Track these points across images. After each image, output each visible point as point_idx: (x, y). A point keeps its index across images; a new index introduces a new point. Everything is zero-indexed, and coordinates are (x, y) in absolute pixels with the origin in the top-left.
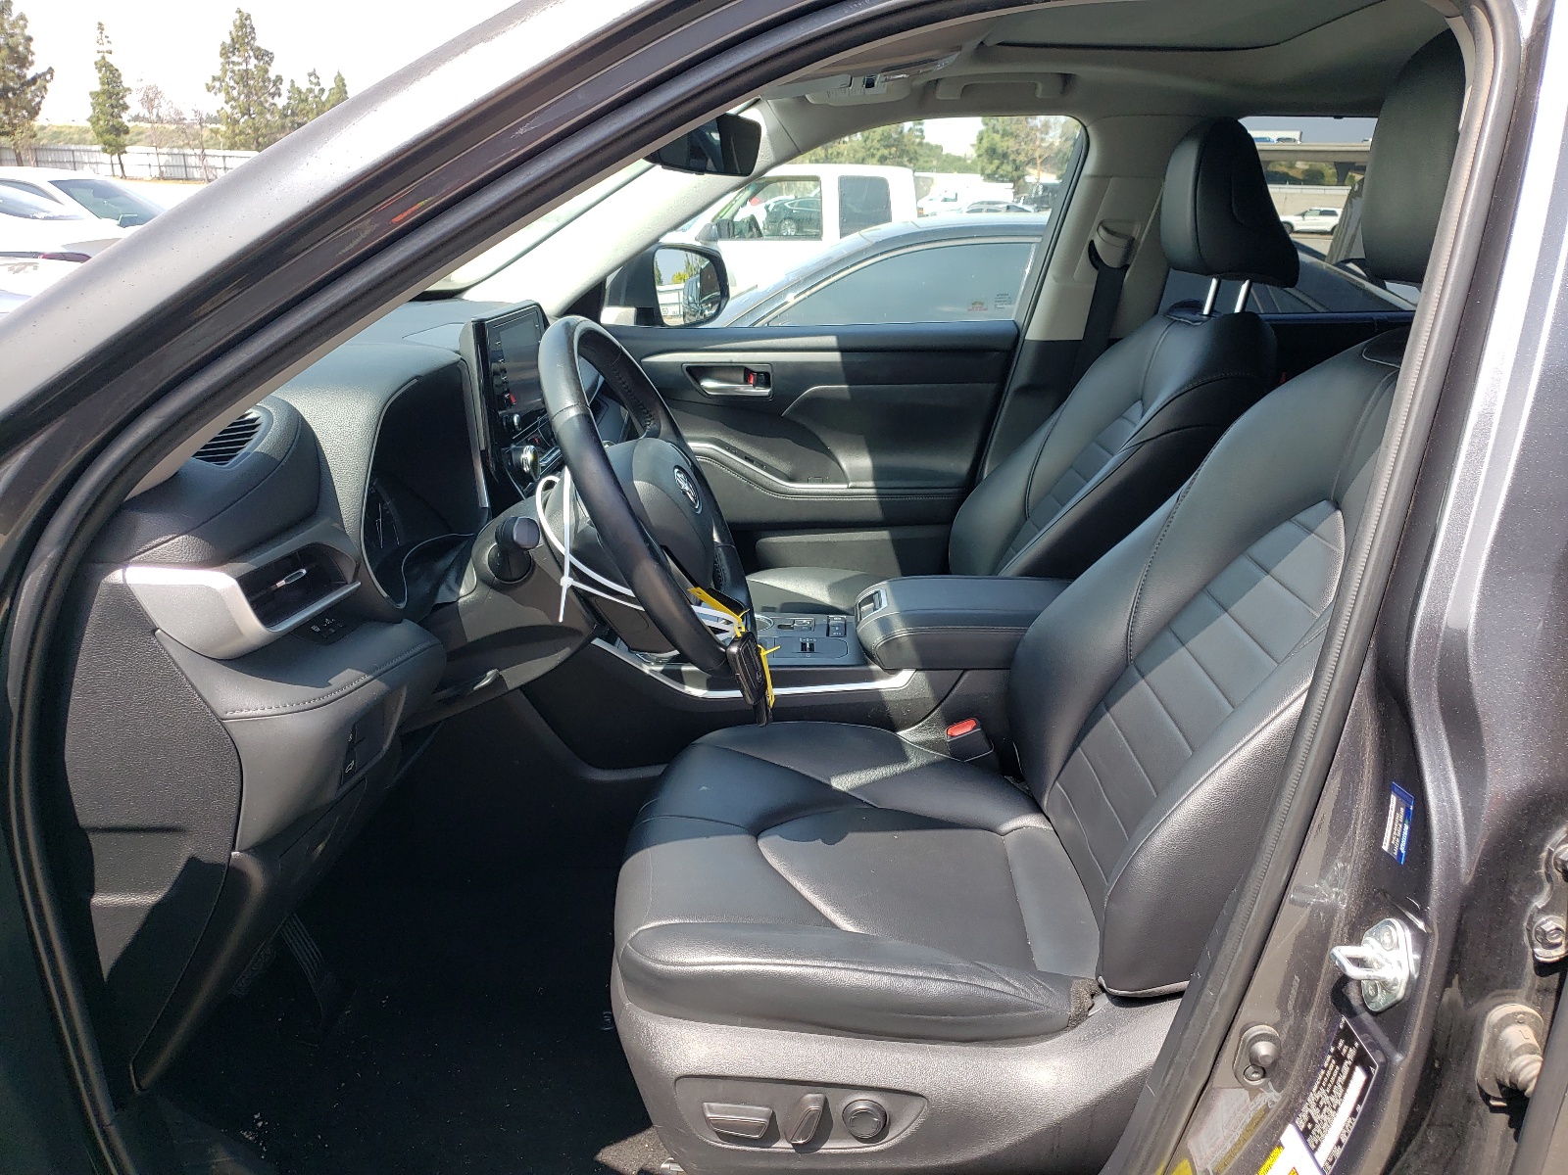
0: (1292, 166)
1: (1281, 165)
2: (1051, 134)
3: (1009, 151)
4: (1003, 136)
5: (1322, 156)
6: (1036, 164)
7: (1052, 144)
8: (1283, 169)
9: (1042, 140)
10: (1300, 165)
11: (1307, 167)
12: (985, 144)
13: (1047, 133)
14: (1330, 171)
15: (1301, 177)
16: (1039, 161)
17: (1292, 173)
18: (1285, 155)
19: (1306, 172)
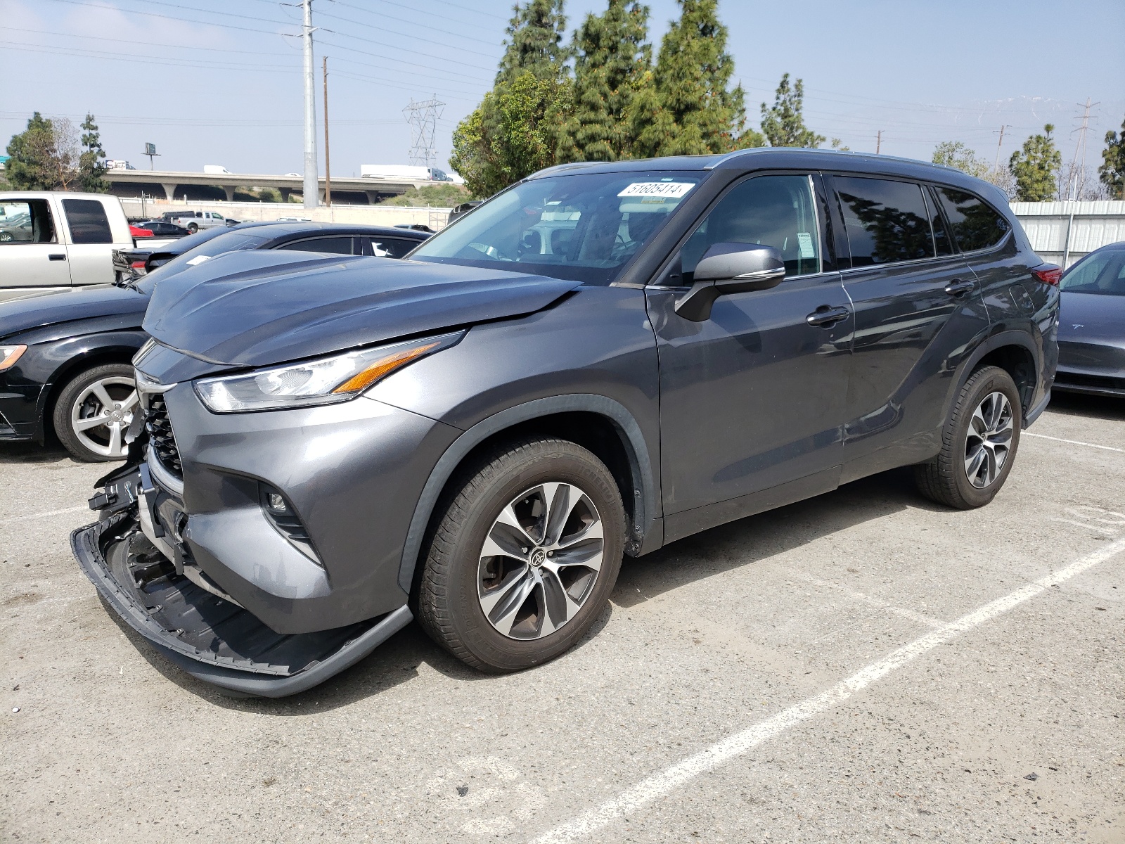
0: (251, 190)
1: (243, 189)
2: (71, 164)
3: (37, 175)
4: (28, 164)
5: (269, 183)
6: (63, 186)
7: (74, 171)
8: (245, 192)
9: (65, 168)
10: (256, 189)
11: (261, 190)
12: (14, 170)
13: (68, 163)
14: (277, 193)
15: (258, 197)
16: (65, 185)
17: (252, 194)
18: (245, 183)
19: (261, 194)
